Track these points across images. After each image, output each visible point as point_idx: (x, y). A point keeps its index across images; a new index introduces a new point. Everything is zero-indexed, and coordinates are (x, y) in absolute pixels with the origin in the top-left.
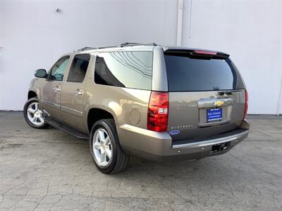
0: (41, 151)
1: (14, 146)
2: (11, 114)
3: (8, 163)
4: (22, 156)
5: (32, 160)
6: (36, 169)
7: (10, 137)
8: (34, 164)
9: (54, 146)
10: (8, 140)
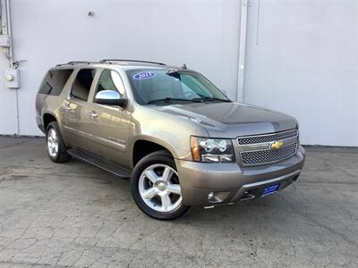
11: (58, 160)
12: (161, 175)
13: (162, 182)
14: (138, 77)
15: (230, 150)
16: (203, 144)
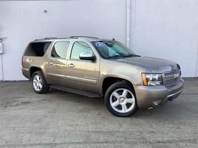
0: (45, 105)
1: (25, 103)
2: (15, 83)
3: (26, 114)
4: (33, 109)
5: (40, 111)
6: (45, 117)
7: (20, 98)
8: (43, 113)
9: (52, 102)
10: (20, 99)
11: (41, 92)
12: (121, 94)
13: (123, 97)
14: (98, 45)
15: (160, 79)
16: (148, 76)
